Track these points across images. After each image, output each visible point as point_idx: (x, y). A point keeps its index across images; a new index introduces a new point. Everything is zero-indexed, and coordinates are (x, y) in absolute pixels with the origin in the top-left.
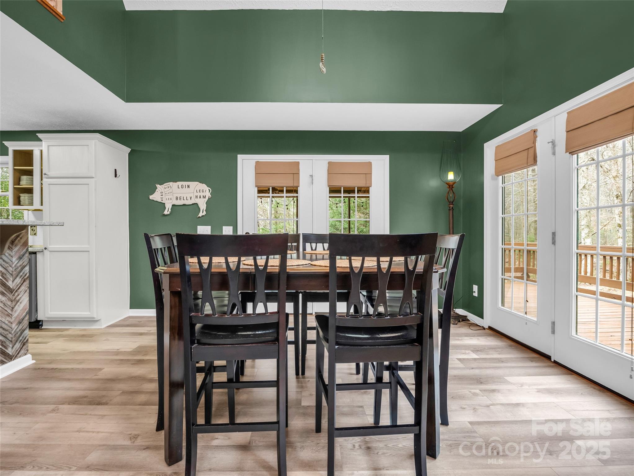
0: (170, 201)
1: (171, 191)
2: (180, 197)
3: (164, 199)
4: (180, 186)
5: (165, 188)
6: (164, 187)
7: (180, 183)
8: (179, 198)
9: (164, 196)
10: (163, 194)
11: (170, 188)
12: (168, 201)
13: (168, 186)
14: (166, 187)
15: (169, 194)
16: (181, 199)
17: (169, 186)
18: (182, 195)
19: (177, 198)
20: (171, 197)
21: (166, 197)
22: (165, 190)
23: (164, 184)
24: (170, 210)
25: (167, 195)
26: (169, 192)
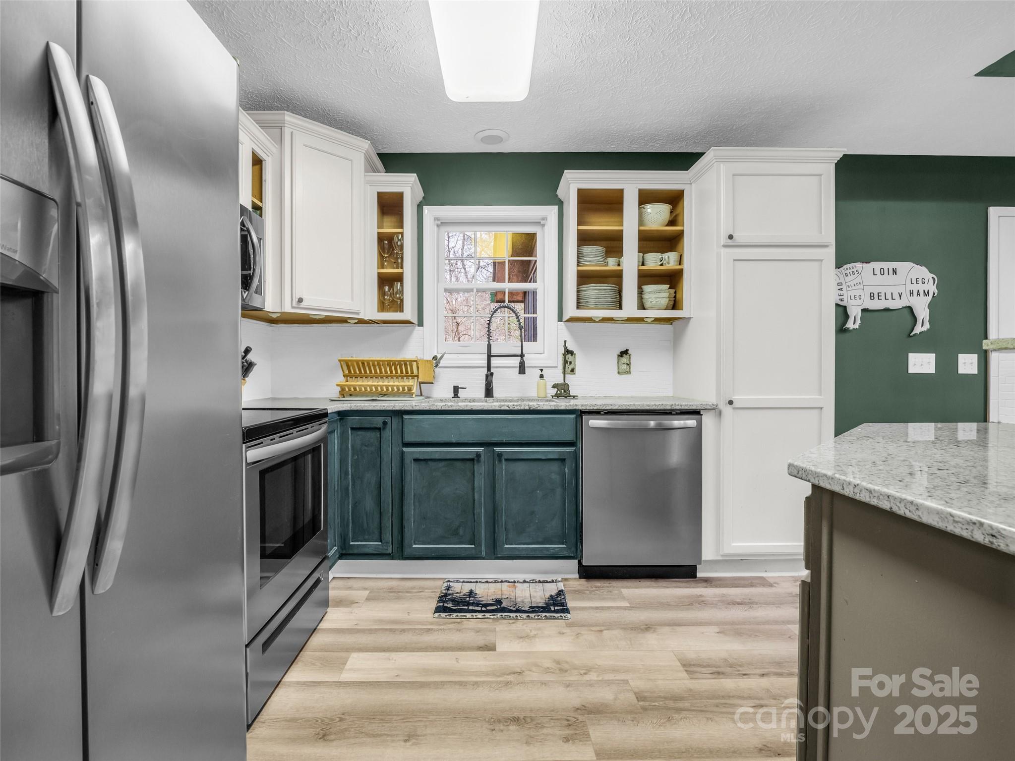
0: (859, 302)
1: (858, 280)
2: (878, 293)
3: (845, 297)
4: (877, 272)
5: (846, 275)
6: (844, 273)
7: (877, 265)
8: (876, 296)
9: (844, 292)
10: (844, 287)
11: (856, 275)
12: (853, 302)
13: (852, 270)
14: (848, 272)
15: (856, 287)
16: (880, 298)
17: (855, 270)
18: (882, 290)
19: (872, 296)
20: (861, 292)
21: (850, 293)
22: (848, 279)
23: (845, 267)
24: (859, 322)
25: (850, 288)
26: (855, 282)
